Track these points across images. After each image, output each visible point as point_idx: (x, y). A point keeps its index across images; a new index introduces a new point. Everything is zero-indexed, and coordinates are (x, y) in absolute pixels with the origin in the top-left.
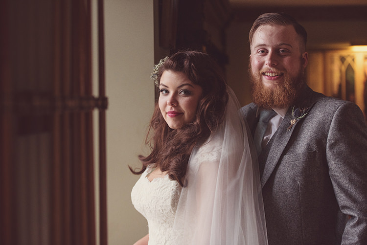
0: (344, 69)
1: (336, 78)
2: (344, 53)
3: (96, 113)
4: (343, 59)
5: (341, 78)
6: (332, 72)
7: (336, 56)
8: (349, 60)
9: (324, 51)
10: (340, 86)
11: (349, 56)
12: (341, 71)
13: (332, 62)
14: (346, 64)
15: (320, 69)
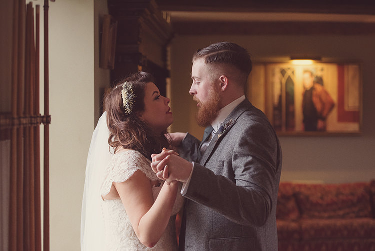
0: (284, 81)
1: (277, 90)
2: (284, 66)
3: (42, 127)
4: (283, 72)
5: (281, 90)
6: (273, 83)
7: (277, 69)
8: (289, 73)
9: (266, 64)
10: (281, 97)
11: (289, 69)
12: (281, 83)
13: (274, 75)
14: (287, 76)
15: (262, 80)
